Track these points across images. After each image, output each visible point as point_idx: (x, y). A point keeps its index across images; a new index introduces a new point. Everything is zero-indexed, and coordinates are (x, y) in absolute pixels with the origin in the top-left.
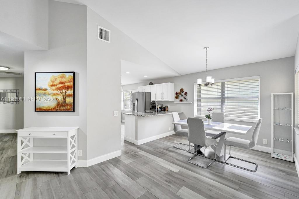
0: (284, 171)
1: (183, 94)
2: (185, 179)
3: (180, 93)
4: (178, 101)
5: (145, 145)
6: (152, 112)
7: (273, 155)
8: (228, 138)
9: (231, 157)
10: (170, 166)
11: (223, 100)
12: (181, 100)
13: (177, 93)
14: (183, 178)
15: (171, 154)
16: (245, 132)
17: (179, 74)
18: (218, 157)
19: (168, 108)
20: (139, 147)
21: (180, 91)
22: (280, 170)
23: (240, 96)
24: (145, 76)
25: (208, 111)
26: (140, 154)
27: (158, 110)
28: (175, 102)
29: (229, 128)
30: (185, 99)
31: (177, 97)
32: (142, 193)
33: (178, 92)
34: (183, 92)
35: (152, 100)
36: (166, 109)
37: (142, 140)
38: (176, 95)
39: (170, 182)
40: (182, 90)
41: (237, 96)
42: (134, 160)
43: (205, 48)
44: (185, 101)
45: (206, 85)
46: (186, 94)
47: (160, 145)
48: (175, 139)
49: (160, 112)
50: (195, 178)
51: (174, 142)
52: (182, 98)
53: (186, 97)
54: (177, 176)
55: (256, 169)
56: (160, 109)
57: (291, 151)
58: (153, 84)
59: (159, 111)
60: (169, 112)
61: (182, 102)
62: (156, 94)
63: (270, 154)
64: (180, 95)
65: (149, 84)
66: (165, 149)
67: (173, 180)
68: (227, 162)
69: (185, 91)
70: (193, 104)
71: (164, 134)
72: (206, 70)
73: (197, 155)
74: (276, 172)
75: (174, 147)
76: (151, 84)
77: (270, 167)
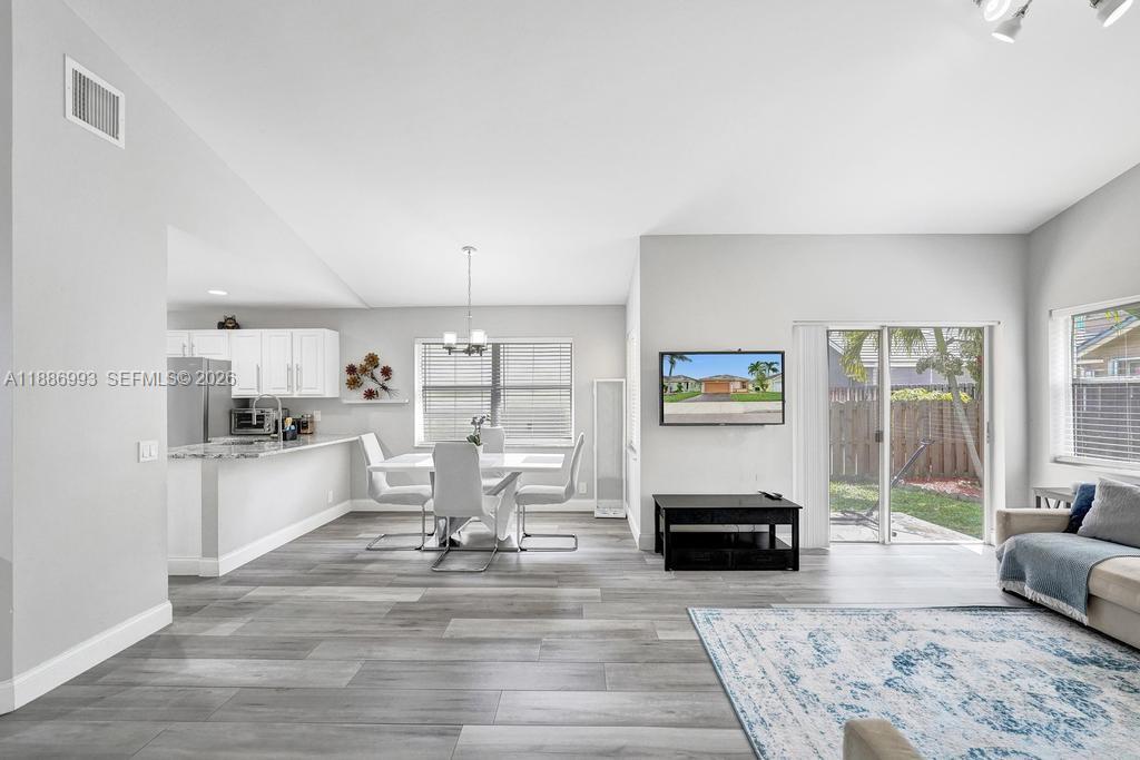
0: (616, 536)
1: (377, 372)
2: (449, 606)
3: (364, 370)
4: (357, 396)
5: (252, 568)
6: (252, 443)
7: (597, 514)
8: (522, 487)
9: (527, 536)
10: (387, 593)
11: (495, 392)
12: (370, 394)
13: (351, 369)
14: (441, 606)
15: (371, 567)
16: (559, 466)
17: (361, 300)
18: (500, 542)
19: (312, 422)
20: (231, 580)
21: (364, 363)
22: (612, 536)
23: (537, 383)
24: (211, 292)
25: (473, 423)
26: (254, 597)
27: (285, 434)
28: (345, 401)
29: (525, 461)
30: (385, 388)
31: (354, 383)
32: (350, 670)
33: (358, 366)
34: (376, 367)
35: (237, 392)
36: (307, 427)
37: (235, 553)
38: (348, 377)
39: (414, 624)
40: (372, 360)
41: (530, 383)
42: (249, 619)
43: (465, 248)
44: (385, 398)
45: (469, 351)
46: (387, 372)
47: (314, 557)
48: (359, 528)
49: (294, 438)
50: (468, 596)
51: (361, 536)
52: (373, 386)
53: (387, 384)
54: (422, 607)
55: (576, 544)
56: (293, 428)
57: (622, 498)
58: (237, 326)
59: (289, 436)
60: (318, 439)
61: (373, 401)
62: (258, 369)
63: (593, 513)
64: (366, 376)
65: (222, 326)
66: (343, 562)
67: (419, 617)
68: (523, 546)
69: (383, 363)
70: (411, 405)
71: (311, 519)
72: (467, 304)
73: (449, 550)
74: (605, 541)
75: (368, 549)
76: (229, 323)
77: (597, 536)
